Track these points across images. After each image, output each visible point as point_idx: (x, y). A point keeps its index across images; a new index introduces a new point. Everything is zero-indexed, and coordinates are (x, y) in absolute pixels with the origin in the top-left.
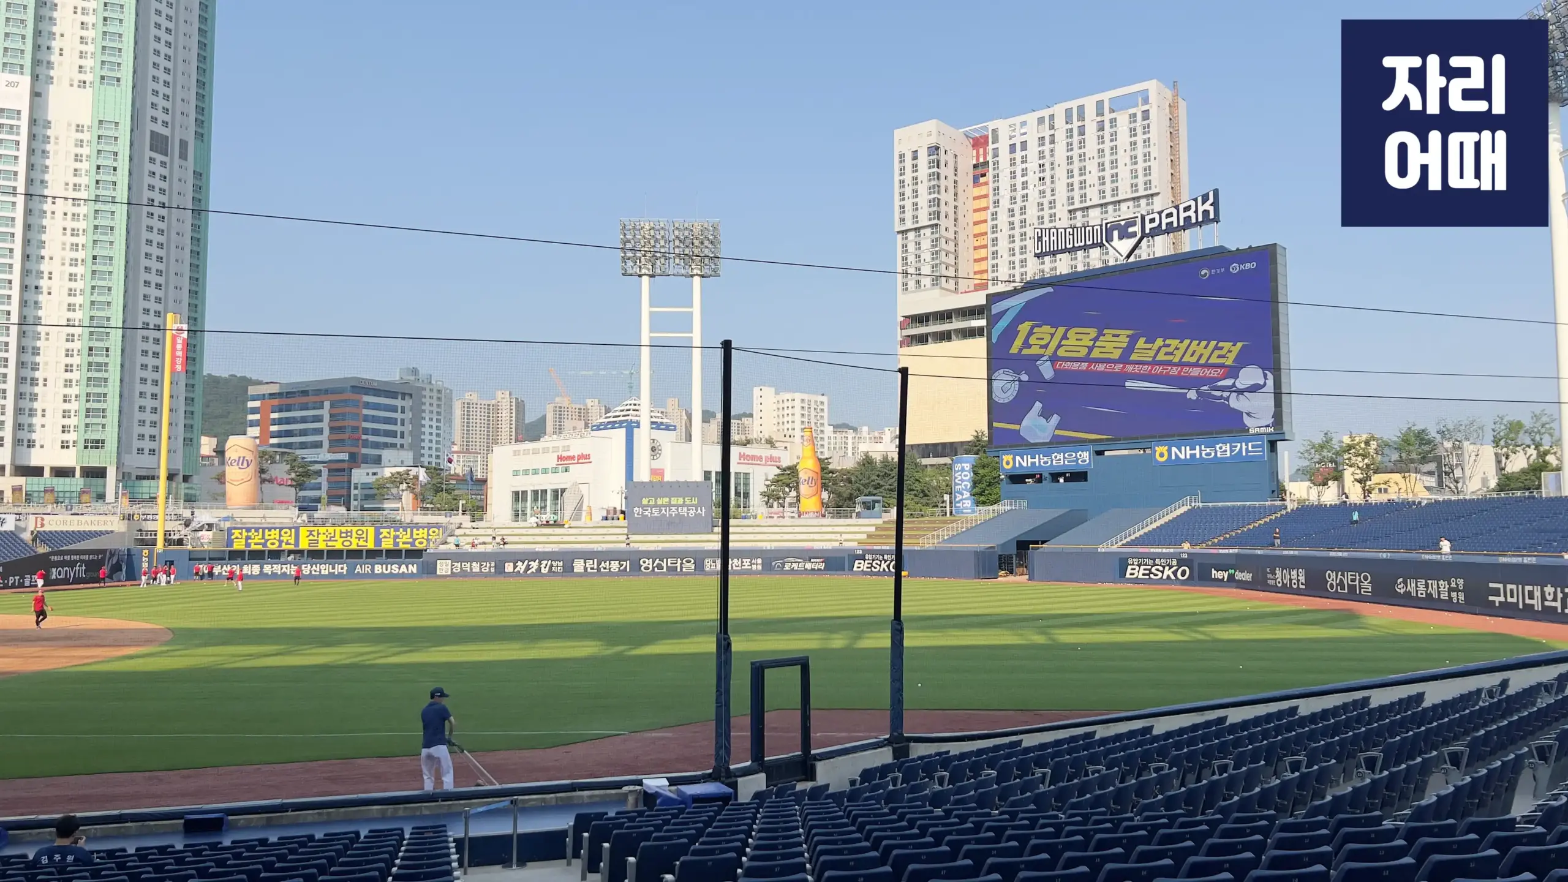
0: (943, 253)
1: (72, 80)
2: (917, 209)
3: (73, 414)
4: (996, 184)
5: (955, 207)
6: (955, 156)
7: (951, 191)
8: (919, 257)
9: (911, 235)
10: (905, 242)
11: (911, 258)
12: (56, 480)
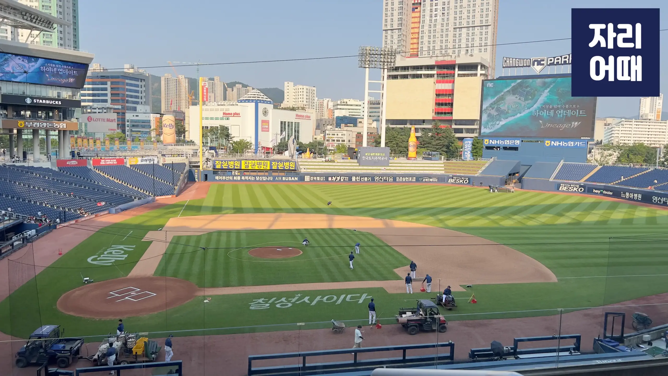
0: (402, 41)
2: (393, 21)
5: (407, 21)
7: (406, 15)
9: (389, 32)
10: (386, 34)
11: (389, 42)
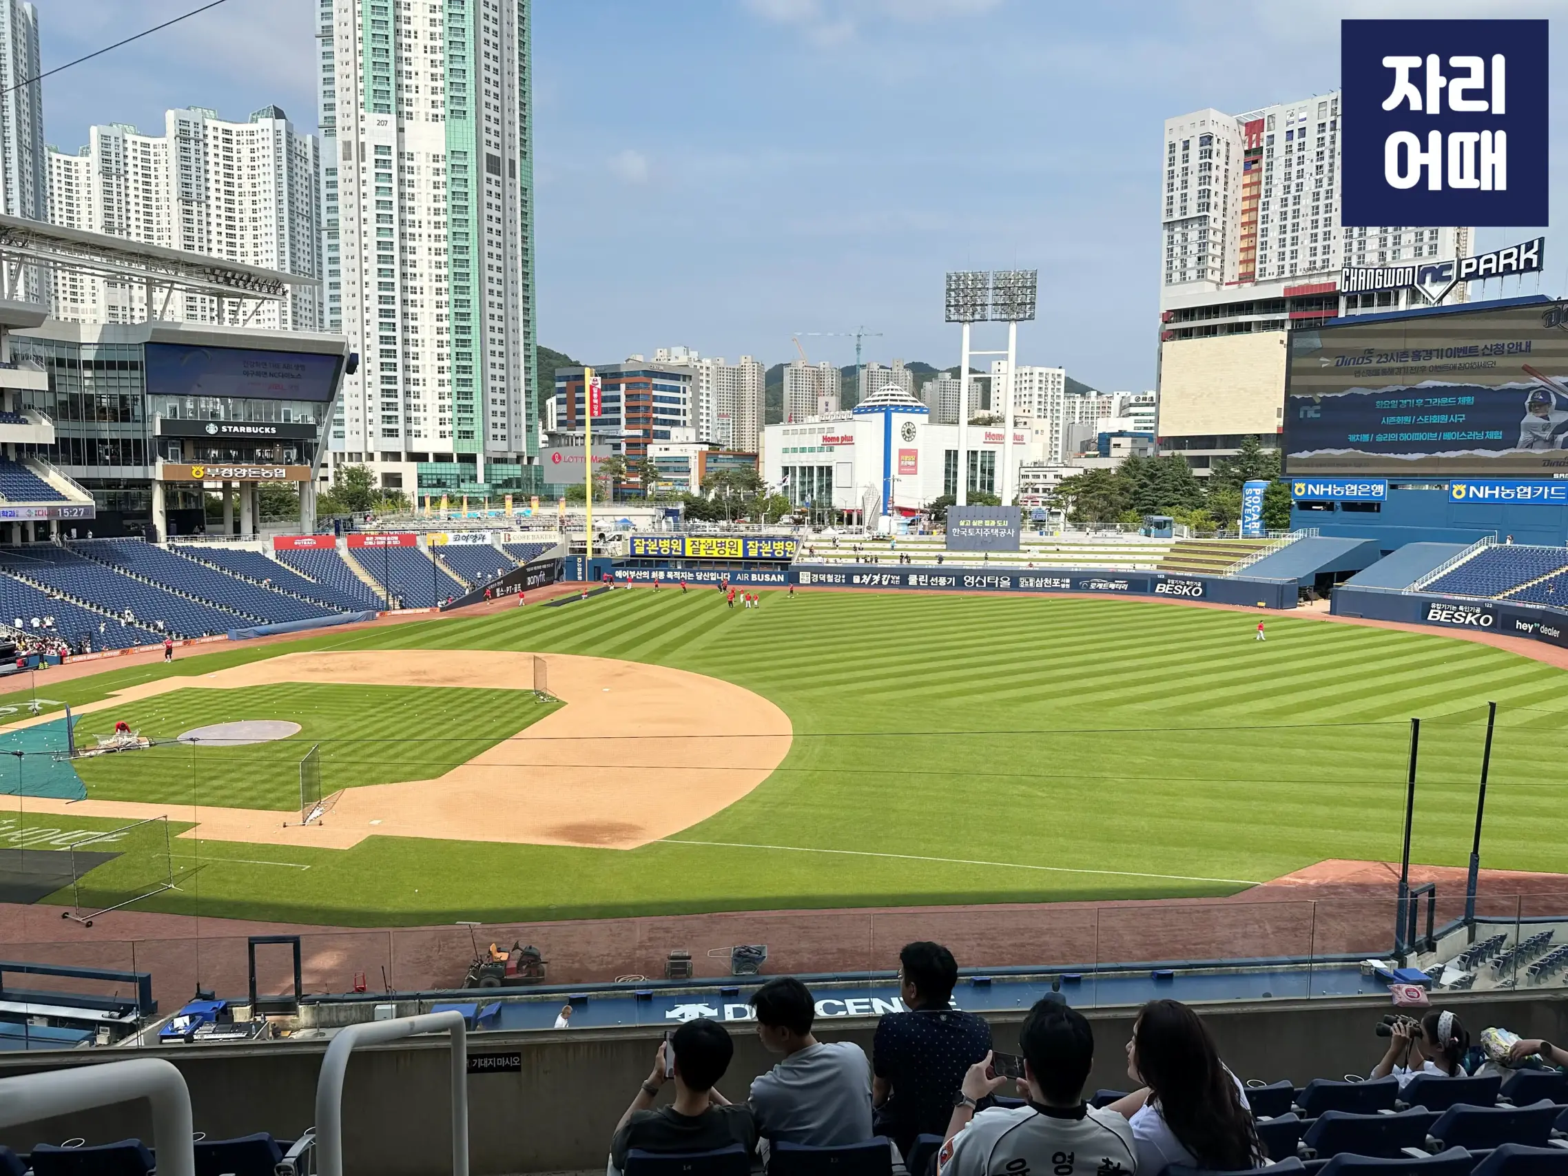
0: (1211, 245)
1: (427, 114)
2: (1186, 200)
3: (446, 408)
4: (1269, 173)
5: (1225, 196)
6: (1228, 144)
7: (1222, 180)
8: (1186, 248)
9: (1178, 227)
10: (1171, 233)
11: (1177, 250)
12: (439, 465)
